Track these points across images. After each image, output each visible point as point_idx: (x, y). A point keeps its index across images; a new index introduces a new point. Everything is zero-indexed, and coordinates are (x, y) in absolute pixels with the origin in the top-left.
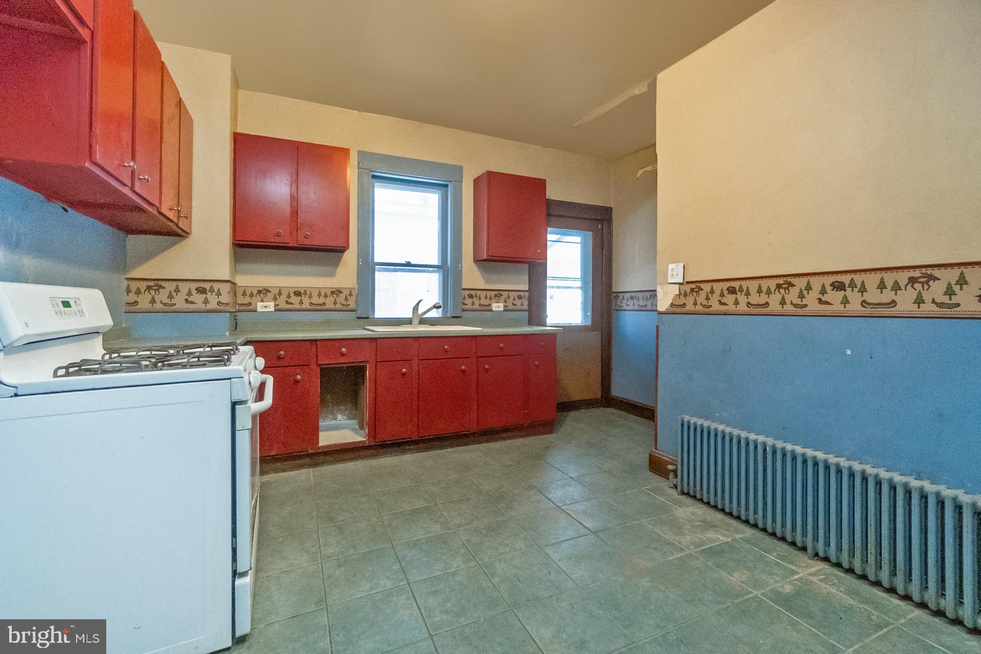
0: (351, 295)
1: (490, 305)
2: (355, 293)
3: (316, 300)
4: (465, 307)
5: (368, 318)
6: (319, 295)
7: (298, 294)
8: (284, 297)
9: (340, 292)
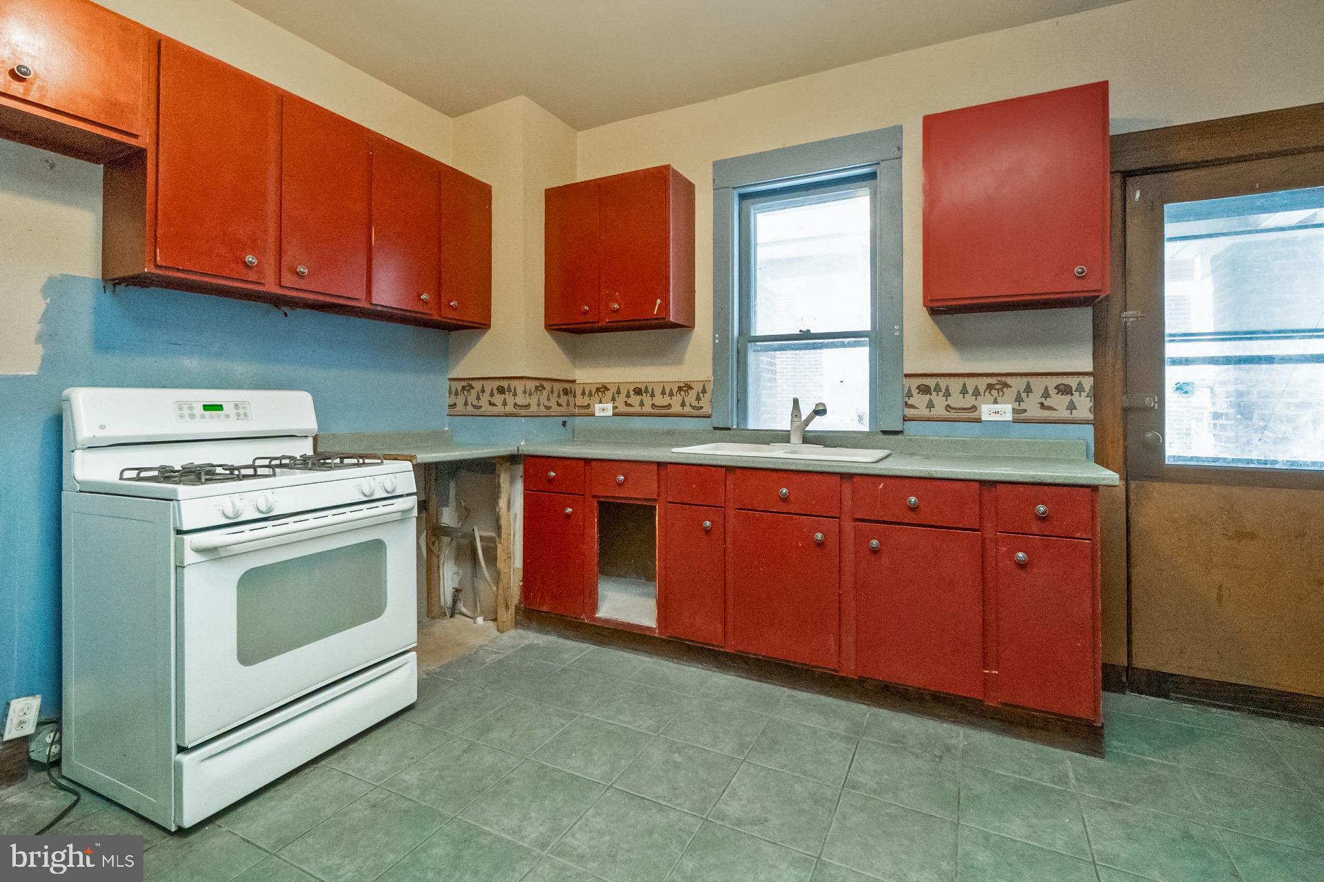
0: (704, 391)
1: (974, 408)
2: (710, 387)
3: (660, 400)
4: (910, 412)
5: (729, 429)
6: (663, 393)
7: (638, 392)
8: (622, 398)
9: (691, 388)
